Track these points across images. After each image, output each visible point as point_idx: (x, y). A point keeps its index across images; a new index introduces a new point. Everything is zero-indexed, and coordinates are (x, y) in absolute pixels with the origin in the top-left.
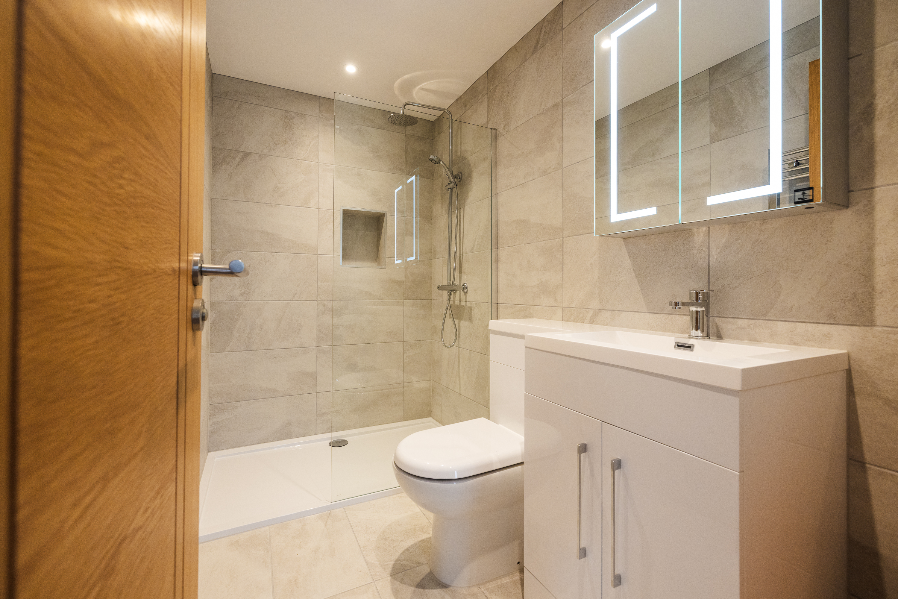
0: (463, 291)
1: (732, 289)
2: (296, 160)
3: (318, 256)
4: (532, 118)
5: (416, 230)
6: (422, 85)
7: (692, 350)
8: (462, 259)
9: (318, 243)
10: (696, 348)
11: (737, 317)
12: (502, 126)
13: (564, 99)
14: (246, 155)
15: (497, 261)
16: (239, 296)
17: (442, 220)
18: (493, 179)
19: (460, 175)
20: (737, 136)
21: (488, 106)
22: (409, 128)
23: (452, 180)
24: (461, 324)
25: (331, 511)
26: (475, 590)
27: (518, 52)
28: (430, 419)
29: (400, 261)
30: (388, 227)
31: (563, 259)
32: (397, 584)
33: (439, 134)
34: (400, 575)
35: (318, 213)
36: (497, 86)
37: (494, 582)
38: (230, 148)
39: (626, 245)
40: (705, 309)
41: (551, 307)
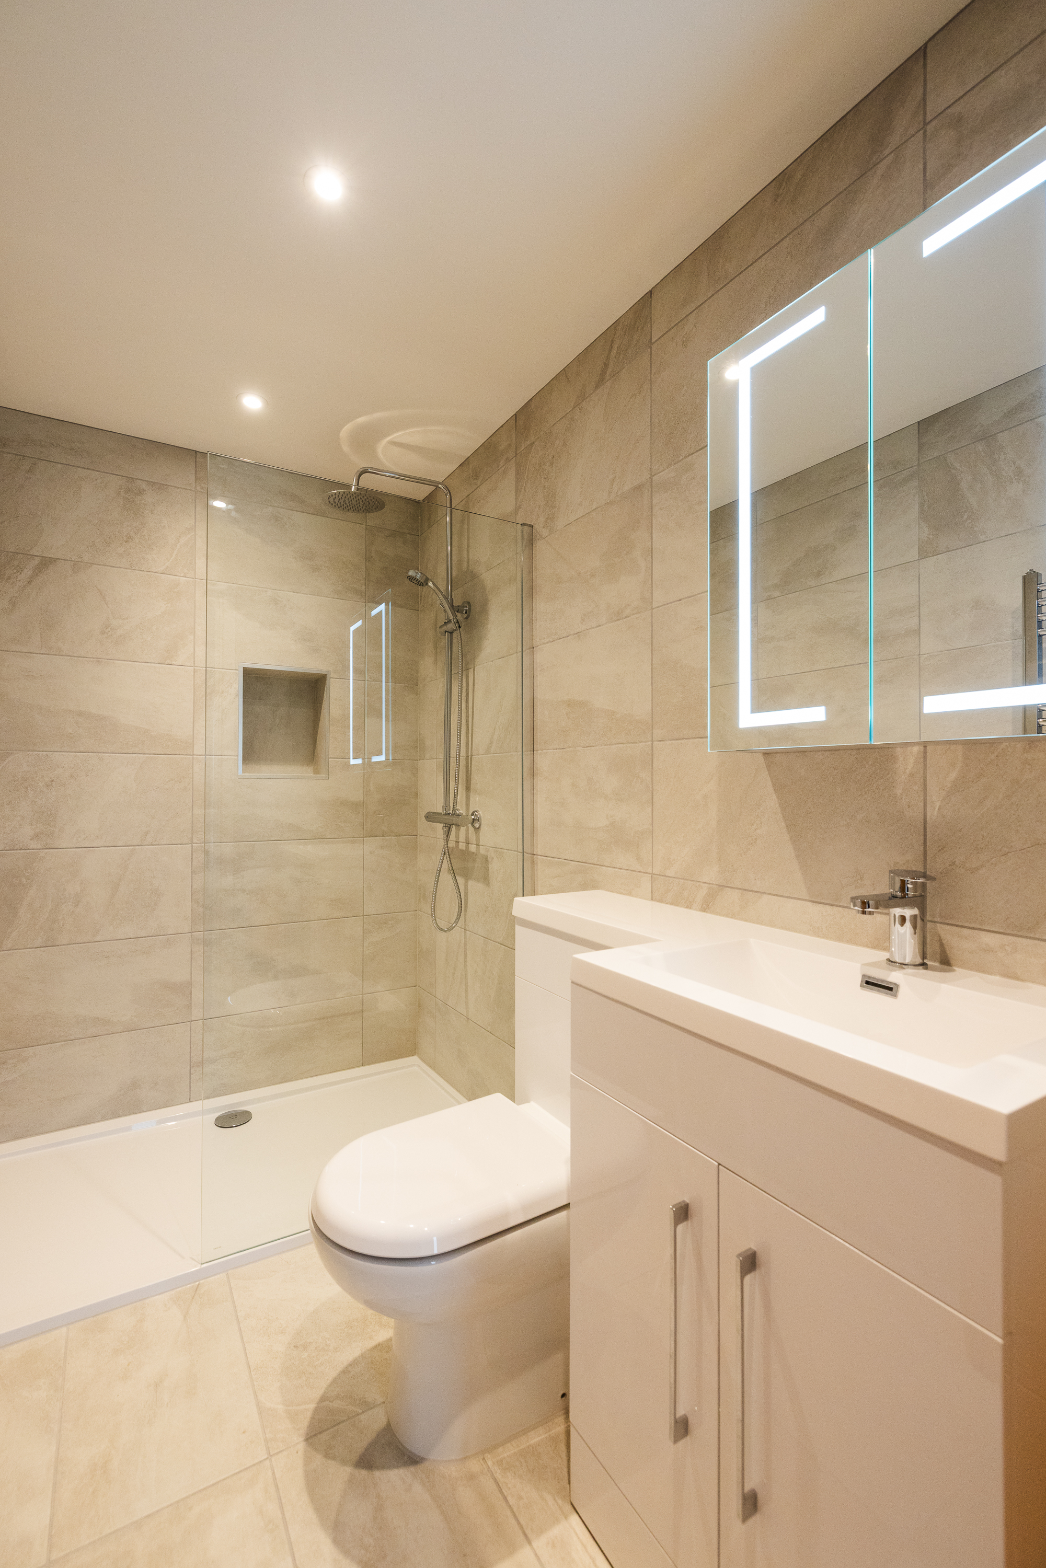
0: (472, 825)
1: (969, 872)
2: (149, 573)
3: (193, 758)
4: (595, 509)
5: (386, 705)
6: (396, 436)
7: (895, 996)
8: (471, 763)
9: (193, 733)
10: (902, 991)
11: (979, 927)
12: (542, 519)
13: (654, 478)
14: (46, 563)
15: (533, 775)
16: (31, 839)
17: (434, 689)
18: (526, 621)
19: (466, 607)
20: (968, 548)
21: (517, 481)
22: (373, 515)
23: (451, 617)
24: (469, 888)
25: (201, 1282)
26: (474, 1466)
27: (570, 382)
28: (415, 1059)
29: (359, 761)
30: (332, 700)
31: (652, 781)
32: (318, 1459)
33: (430, 526)
34: (325, 1436)
35: (194, 676)
36: (532, 444)
37: (513, 1443)
38: (11, 550)
39: (769, 767)
40: (920, 911)
41: (631, 872)
